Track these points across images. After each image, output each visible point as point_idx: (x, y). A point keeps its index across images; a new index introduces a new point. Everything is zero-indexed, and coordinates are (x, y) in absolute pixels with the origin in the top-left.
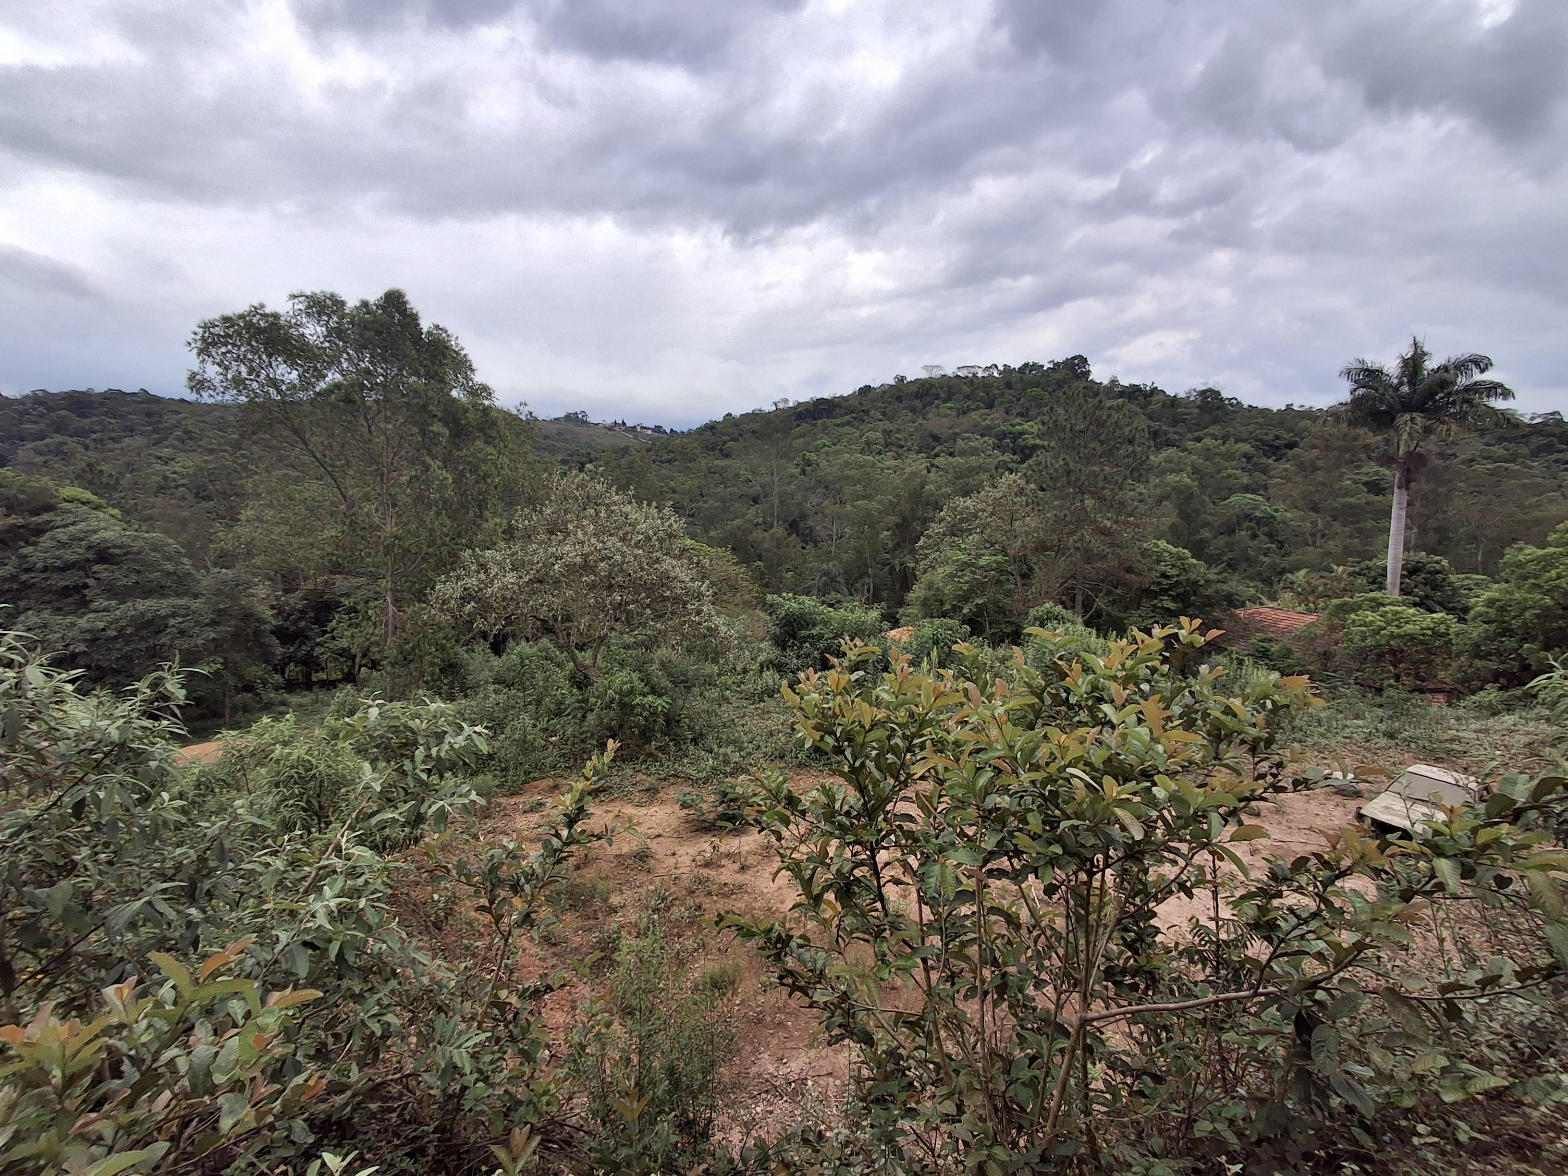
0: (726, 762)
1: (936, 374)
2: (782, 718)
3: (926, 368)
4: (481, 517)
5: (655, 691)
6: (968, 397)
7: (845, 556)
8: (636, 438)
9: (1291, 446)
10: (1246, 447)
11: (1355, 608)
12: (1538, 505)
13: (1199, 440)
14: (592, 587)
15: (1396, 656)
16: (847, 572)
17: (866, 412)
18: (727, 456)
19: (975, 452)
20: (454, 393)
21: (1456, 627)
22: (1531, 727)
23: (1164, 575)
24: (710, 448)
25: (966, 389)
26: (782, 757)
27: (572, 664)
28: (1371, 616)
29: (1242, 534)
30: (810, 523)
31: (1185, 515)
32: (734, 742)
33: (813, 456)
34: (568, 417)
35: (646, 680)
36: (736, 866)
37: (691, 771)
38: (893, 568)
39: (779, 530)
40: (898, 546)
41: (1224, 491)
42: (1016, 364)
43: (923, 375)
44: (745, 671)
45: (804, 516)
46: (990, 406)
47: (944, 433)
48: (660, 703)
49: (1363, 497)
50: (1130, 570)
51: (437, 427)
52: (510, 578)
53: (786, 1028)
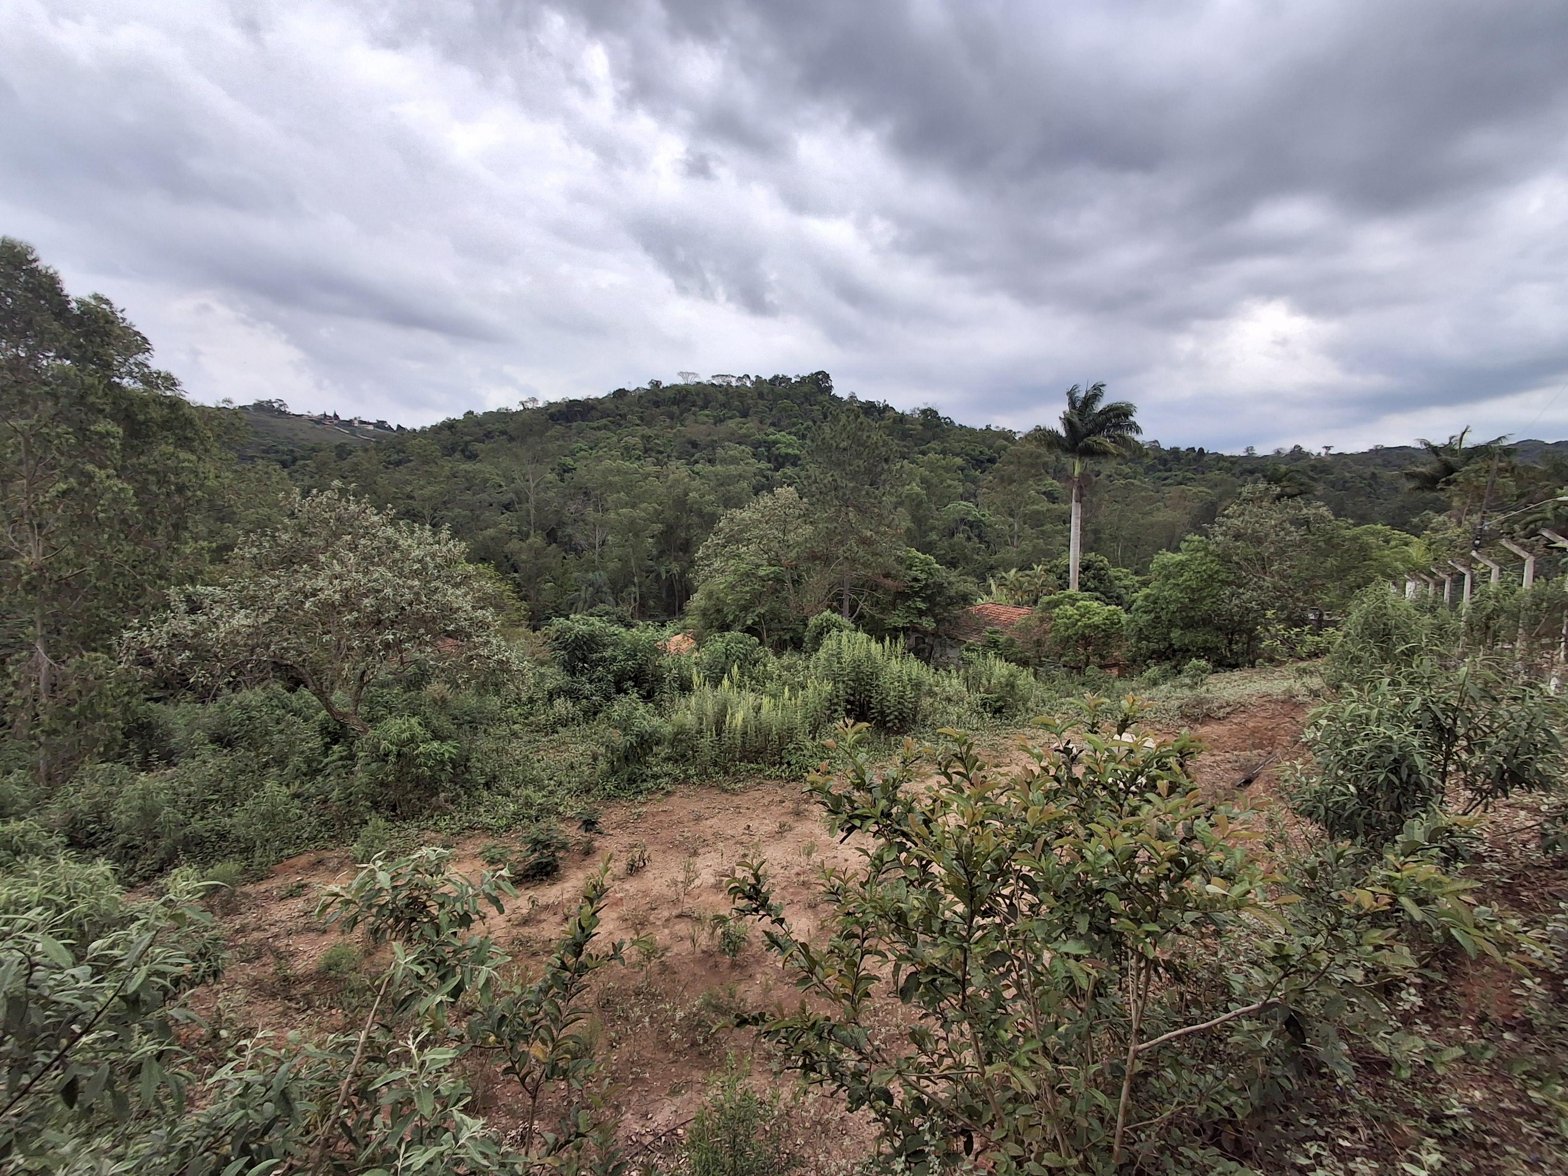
0: (529, 805)
1: (692, 380)
2: (581, 748)
3: (681, 374)
4: (177, 539)
5: (438, 736)
6: (723, 405)
7: (611, 566)
8: (353, 433)
9: (992, 461)
10: (959, 461)
11: (1057, 604)
12: (1150, 513)
13: (924, 453)
14: (356, 625)
15: (1086, 640)
16: (613, 583)
17: (623, 416)
18: (472, 457)
19: (734, 461)
20: (127, 382)
21: (1125, 617)
22: (1179, 693)
23: (916, 580)
24: (449, 451)
25: (721, 397)
26: (588, 791)
27: (324, 712)
28: (1070, 610)
29: (960, 537)
30: (569, 530)
31: (918, 520)
32: (533, 781)
33: (569, 461)
34: (259, 407)
35: (426, 724)
36: (558, 918)
37: (487, 819)
38: (659, 575)
39: (537, 540)
40: (662, 553)
41: (944, 500)
42: (767, 376)
43: (680, 381)
44: (531, 700)
45: (561, 524)
46: (745, 415)
47: (702, 439)
48: (448, 749)
49: (1044, 505)
50: (887, 576)
51: (102, 426)
52: (241, 619)
53: (643, 1081)
